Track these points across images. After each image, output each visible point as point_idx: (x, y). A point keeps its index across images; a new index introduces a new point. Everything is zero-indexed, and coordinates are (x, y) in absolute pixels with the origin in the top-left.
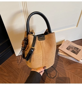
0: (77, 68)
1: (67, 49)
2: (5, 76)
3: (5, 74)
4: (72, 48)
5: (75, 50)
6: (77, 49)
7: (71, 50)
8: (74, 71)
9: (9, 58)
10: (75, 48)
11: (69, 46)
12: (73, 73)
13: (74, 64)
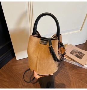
0: (81, 73)
1: (71, 53)
2: (5, 81)
3: (5, 79)
4: (76, 52)
5: (79, 55)
6: (81, 53)
7: (75, 54)
8: (78, 76)
9: (9, 63)
10: (78, 53)
11: (73, 50)
12: (77, 78)
13: (78, 69)
